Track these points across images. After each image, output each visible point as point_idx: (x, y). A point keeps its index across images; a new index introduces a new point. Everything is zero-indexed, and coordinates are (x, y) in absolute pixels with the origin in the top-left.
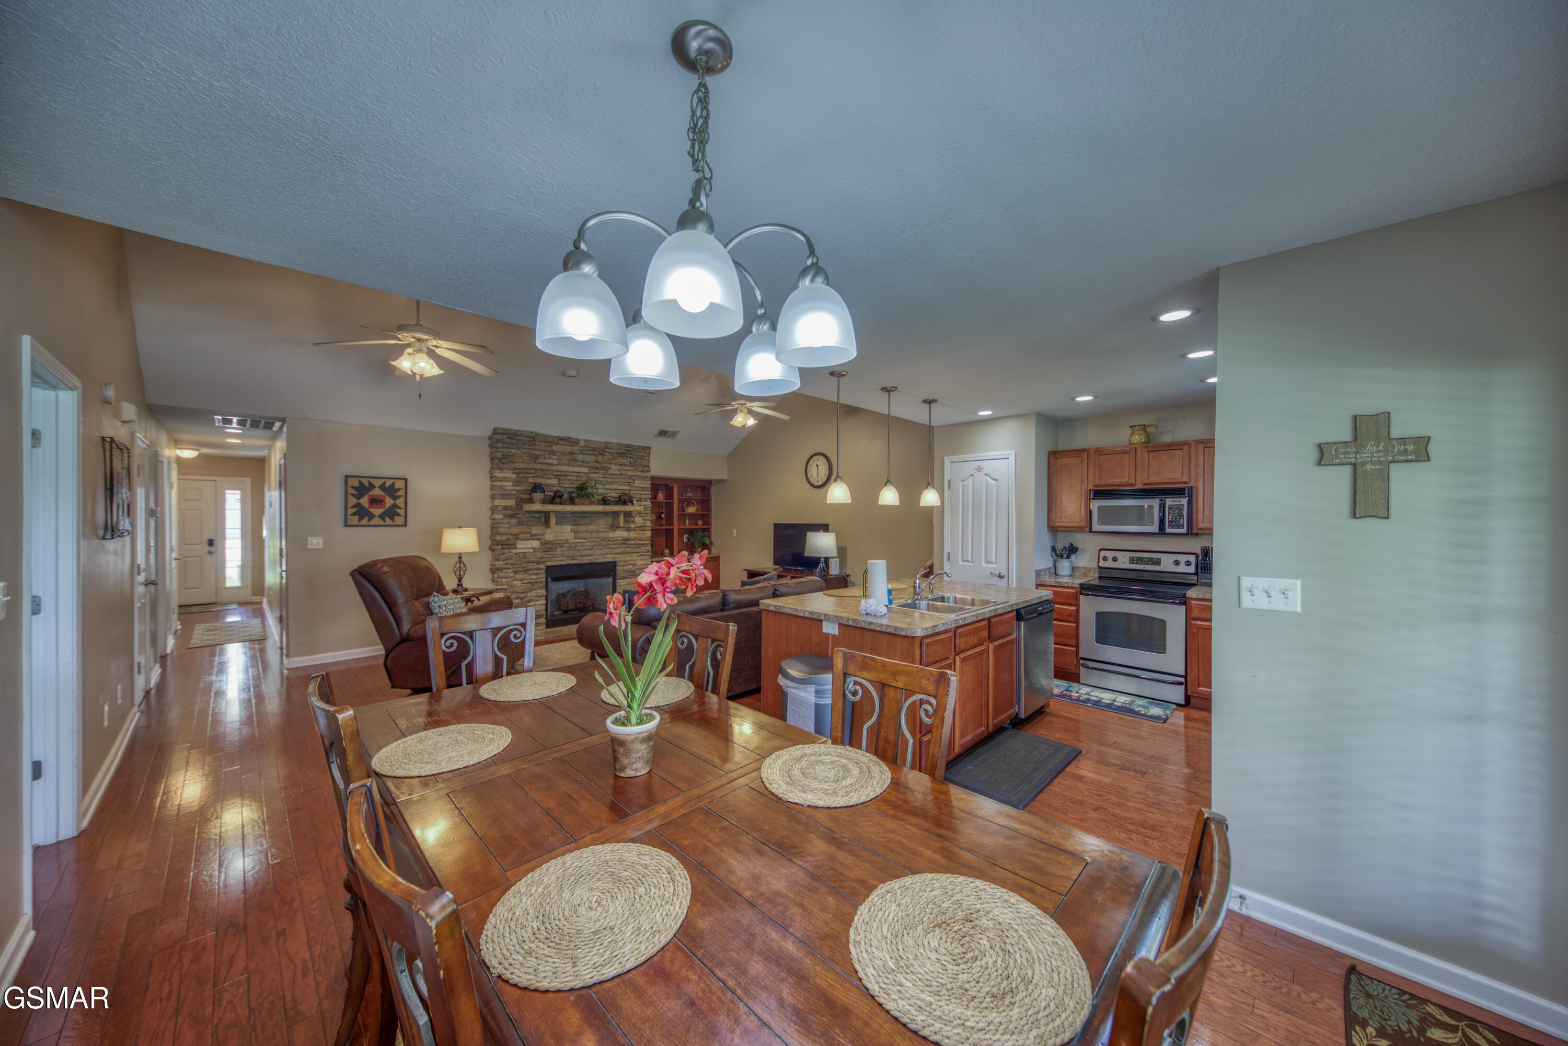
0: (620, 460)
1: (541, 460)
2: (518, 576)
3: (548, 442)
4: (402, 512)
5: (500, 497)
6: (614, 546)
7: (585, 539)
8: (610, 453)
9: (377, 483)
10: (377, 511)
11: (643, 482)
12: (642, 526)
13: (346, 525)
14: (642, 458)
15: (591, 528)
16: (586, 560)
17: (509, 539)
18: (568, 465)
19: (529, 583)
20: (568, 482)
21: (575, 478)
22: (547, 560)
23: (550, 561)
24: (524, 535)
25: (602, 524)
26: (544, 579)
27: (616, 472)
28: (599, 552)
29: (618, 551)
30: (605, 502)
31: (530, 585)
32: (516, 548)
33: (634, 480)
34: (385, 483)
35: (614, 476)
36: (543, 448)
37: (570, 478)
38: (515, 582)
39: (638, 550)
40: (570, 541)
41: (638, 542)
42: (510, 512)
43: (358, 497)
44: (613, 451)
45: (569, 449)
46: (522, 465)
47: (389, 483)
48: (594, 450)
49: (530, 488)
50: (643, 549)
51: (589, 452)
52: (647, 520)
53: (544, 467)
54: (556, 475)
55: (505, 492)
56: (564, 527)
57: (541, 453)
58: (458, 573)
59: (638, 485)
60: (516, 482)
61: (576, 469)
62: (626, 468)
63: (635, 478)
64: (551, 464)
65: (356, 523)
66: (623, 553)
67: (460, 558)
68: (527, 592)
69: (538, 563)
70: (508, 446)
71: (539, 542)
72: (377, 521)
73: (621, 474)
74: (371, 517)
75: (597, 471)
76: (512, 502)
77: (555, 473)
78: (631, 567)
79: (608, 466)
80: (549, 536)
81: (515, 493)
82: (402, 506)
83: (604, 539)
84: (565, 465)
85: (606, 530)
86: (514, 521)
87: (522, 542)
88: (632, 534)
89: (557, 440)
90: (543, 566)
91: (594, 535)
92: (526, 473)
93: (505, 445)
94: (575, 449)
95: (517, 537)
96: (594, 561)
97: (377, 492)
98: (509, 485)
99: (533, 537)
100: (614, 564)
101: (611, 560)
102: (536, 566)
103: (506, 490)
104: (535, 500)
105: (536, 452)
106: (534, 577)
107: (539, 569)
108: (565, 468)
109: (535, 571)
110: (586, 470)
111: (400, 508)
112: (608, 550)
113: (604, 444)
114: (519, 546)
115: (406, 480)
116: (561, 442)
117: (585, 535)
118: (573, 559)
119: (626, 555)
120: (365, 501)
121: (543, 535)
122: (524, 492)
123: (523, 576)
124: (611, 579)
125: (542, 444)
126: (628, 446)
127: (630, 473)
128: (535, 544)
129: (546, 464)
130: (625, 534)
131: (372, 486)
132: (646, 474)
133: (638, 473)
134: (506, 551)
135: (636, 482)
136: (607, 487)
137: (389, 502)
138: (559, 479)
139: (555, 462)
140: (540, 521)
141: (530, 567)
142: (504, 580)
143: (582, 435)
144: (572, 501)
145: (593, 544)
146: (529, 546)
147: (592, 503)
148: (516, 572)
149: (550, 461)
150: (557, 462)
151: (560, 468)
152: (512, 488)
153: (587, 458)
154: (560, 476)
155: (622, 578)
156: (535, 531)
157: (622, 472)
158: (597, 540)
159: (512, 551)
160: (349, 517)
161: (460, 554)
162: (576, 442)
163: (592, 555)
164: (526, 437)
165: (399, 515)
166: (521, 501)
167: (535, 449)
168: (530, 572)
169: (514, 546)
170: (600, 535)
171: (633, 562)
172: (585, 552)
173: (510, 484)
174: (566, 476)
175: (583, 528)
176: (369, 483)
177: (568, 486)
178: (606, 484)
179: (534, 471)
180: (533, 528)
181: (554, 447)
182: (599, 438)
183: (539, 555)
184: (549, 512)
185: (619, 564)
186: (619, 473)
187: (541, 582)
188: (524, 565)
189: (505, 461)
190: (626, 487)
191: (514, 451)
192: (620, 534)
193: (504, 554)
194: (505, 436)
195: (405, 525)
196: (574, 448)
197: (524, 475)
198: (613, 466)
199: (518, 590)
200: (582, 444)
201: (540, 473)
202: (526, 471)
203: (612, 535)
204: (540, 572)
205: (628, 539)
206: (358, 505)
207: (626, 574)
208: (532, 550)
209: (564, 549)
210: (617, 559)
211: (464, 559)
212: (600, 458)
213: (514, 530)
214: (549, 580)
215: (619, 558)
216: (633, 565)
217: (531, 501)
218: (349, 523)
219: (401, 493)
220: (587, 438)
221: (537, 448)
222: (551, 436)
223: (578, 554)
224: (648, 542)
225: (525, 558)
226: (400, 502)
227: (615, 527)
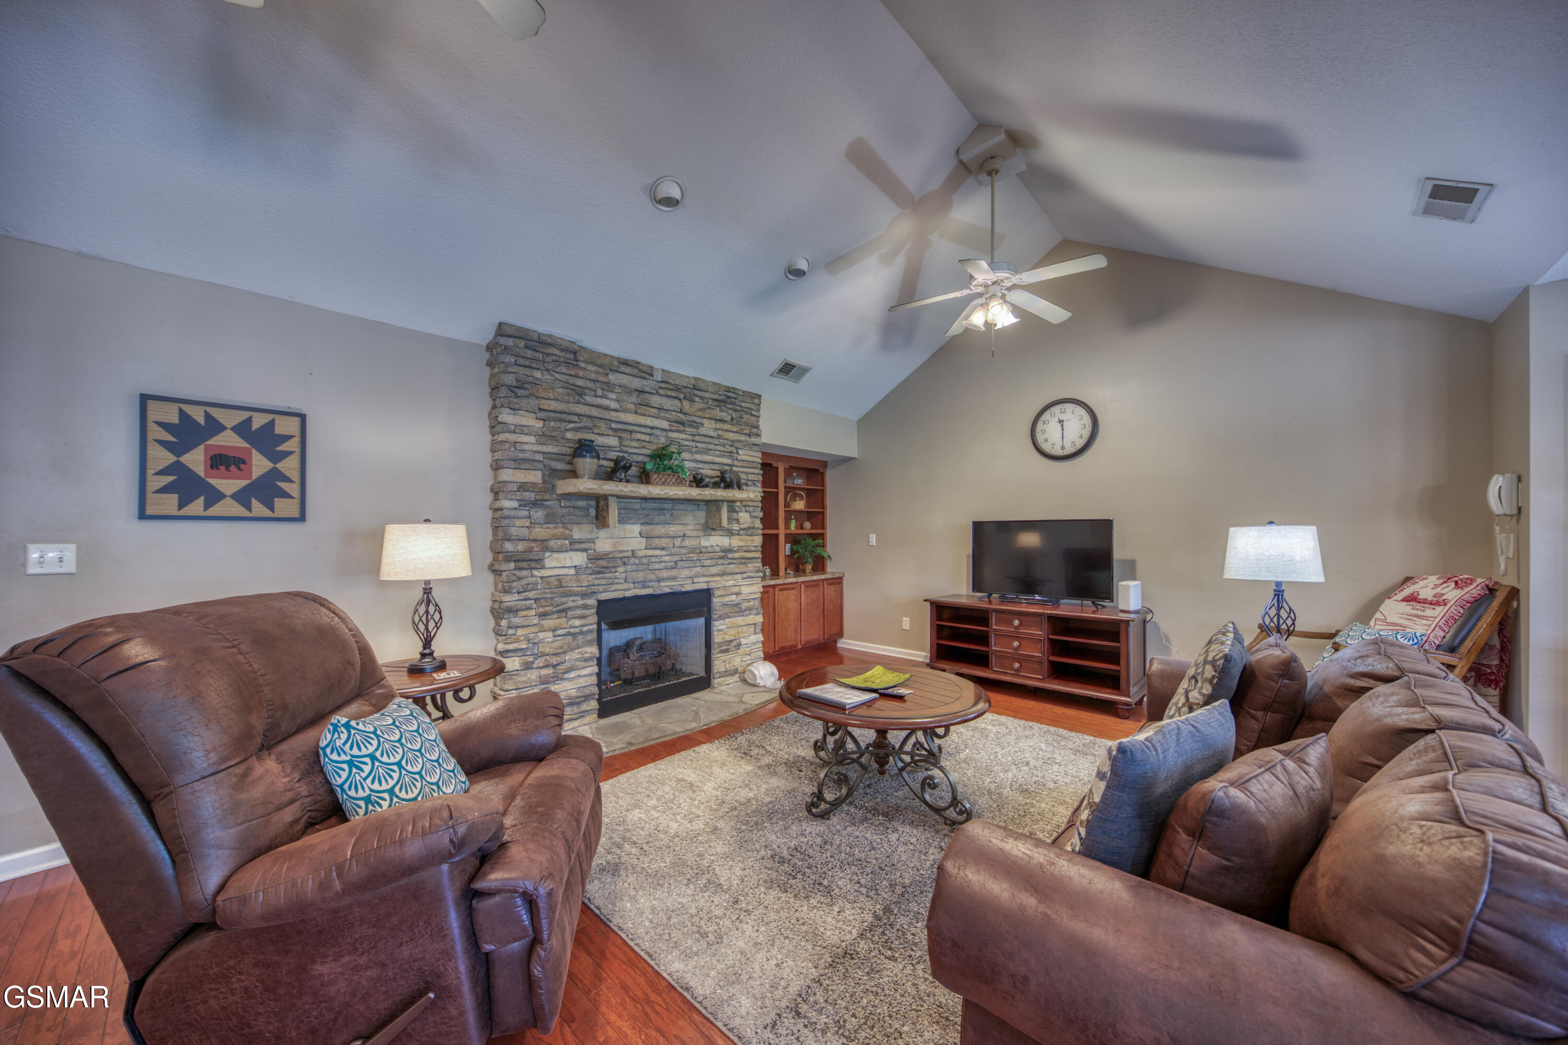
0: (718, 413)
1: (588, 399)
2: (548, 623)
3: (601, 366)
4: (293, 489)
5: (513, 465)
6: (707, 563)
7: (663, 549)
8: (702, 398)
9: (230, 419)
10: (229, 485)
11: (750, 453)
12: (749, 528)
13: (143, 515)
14: (749, 412)
15: (673, 529)
16: (666, 587)
17: (530, 550)
18: (636, 413)
19: (569, 634)
20: (634, 444)
21: (647, 438)
22: (601, 588)
23: (605, 591)
24: (559, 542)
25: (691, 521)
26: (595, 626)
27: (712, 433)
28: (685, 573)
29: (714, 570)
30: (698, 481)
31: (569, 638)
32: (543, 567)
33: (737, 448)
34: (249, 420)
35: (709, 440)
36: (593, 376)
37: (639, 436)
38: (541, 635)
39: (743, 568)
40: (640, 554)
41: (744, 554)
42: (530, 496)
43: (178, 449)
44: (707, 395)
45: (636, 383)
46: (554, 405)
47: (259, 421)
48: (677, 389)
49: (569, 451)
50: (751, 566)
51: (669, 393)
52: (756, 517)
53: (595, 412)
54: (615, 430)
55: (521, 455)
56: (629, 527)
57: (589, 384)
58: (422, 627)
59: (744, 458)
60: (544, 437)
61: (649, 421)
62: (726, 427)
63: (739, 445)
64: (607, 408)
65: (175, 512)
66: (723, 574)
67: (427, 591)
68: (565, 653)
69: (583, 595)
70: (527, 363)
71: (585, 554)
72: (229, 507)
73: (719, 437)
74: (214, 497)
75: (681, 428)
76: (535, 477)
77: (613, 426)
78: (734, 597)
79: (698, 420)
80: (604, 543)
81: (540, 458)
82: (295, 475)
83: (693, 550)
84: (629, 411)
85: (695, 533)
86: (539, 514)
87: (555, 555)
88: (736, 542)
89: (616, 363)
90: (592, 602)
91: (678, 542)
92: (561, 420)
93: (522, 361)
94: (647, 385)
95: (544, 546)
96: (679, 589)
97: (228, 440)
98: (529, 442)
99: (574, 545)
100: (707, 594)
101: (705, 586)
102: (581, 602)
103: (523, 451)
104: (580, 471)
105: (579, 382)
106: (577, 622)
107: (585, 607)
108: (631, 418)
109: (579, 612)
110: (665, 425)
111: (289, 480)
112: (698, 569)
113: (693, 382)
114: (548, 563)
115: (303, 417)
116: (623, 368)
117: (664, 542)
118: (644, 587)
119: (726, 578)
120: (196, 460)
121: (592, 541)
122: (558, 457)
123: (557, 621)
124: (702, 621)
125: (590, 367)
126: (728, 389)
127: (731, 436)
128: (579, 559)
129: (597, 406)
130: (724, 541)
131: (215, 427)
132: (754, 440)
133: (743, 438)
134: (525, 573)
135: (741, 452)
136: (698, 457)
137: (260, 465)
138: (620, 438)
139: (613, 405)
140: (587, 515)
141: (570, 604)
142: (520, 632)
143: (660, 363)
144: (645, 477)
145: (676, 558)
146: (568, 564)
147: (680, 482)
148: (543, 615)
149: (605, 402)
150: (617, 406)
151: (623, 417)
152: (535, 448)
153: (668, 404)
154: (624, 430)
155: (721, 618)
156: (578, 533)
157: (720, 433)
158: (684, 551)
159: (535, 572)
160: (150, 496)
161: (427, 582)
162: (646, 372)
163: (674, 578)
164: (562, 350)
165: (286, 495)
166: (552, 475)
167: (577, 376)
168: (570, 614)
169: (539, 563)
170: (687, 543)
171: (736, 589)
172: (665, 574)
173: (532, 439)
174: (631, 432)
175: (659, 530)
176: (207, 415)
177: (637, 451)
178: (696, 453)
179: (576, 418)
180: (575, 528)
181: (612, 377)
182: (686, 370)
183: (587, 579)
184: (605, 497)
185: (717, 593)
186: (714, 434)
187: (590, 631)
188: (559, 600)
189: (521, 392)
190: (725, 461)
191: (538, 374)
192: (717, 541)
193: (520, 578)
194: (522, 343)
195: (302, 518)
196: (645, 382)
197: (558, 424)
198: (705, 422)
199: (548, 650)
200: (658, 376)
201: (586, 422)
202: (562, 416)
203: (705, 542)
204: (587, 612)
205: (730, 550)
206: (176, 468)
207: (727, 610)
208: (572, 572)
209: (629, 568)
210: (712, 585)
211: (436, 594)
212: (686, 405)
213: (539, 532)
214: (604, 626)
215: (717, 583)
216: (737, 594)
217: (574, 474)
218: (150, 511)
219: (292, 445)
220: (666, 368)
221: (581, 373)
222: (605, 355)
223: (653, 577)
224: (759, 555)
225: (561, 586)
226: (289, 466)
227: (710, 527)
